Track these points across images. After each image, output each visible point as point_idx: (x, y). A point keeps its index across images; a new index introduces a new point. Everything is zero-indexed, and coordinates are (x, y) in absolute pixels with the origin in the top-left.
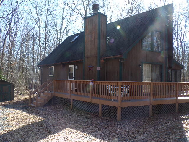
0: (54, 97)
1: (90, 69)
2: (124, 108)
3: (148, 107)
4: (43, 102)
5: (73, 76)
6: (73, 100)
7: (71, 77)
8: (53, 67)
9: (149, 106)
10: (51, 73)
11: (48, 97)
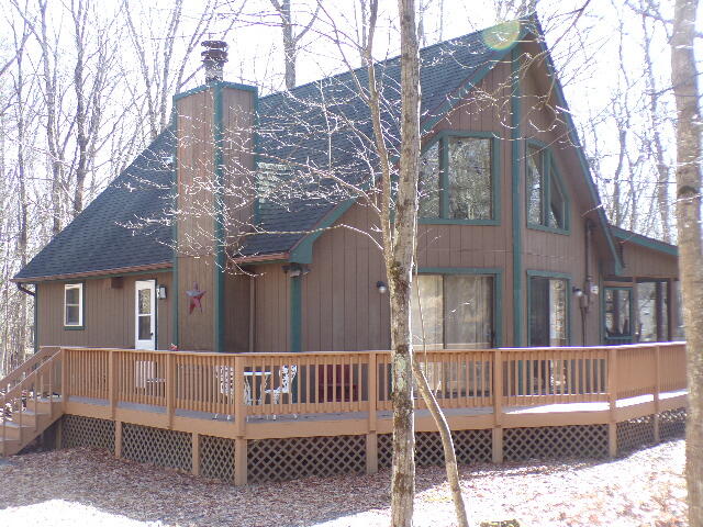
0: (64, 417)
1: (193, 306)
2: (261, 444)
3: (362, 443)
4: (17, 435)
5: (153, 330)
6: (123, 424)
7: (144, 334)
8: (80, 286)
9: (365, 436)
10: (72, 315)
11: (38, 417)
